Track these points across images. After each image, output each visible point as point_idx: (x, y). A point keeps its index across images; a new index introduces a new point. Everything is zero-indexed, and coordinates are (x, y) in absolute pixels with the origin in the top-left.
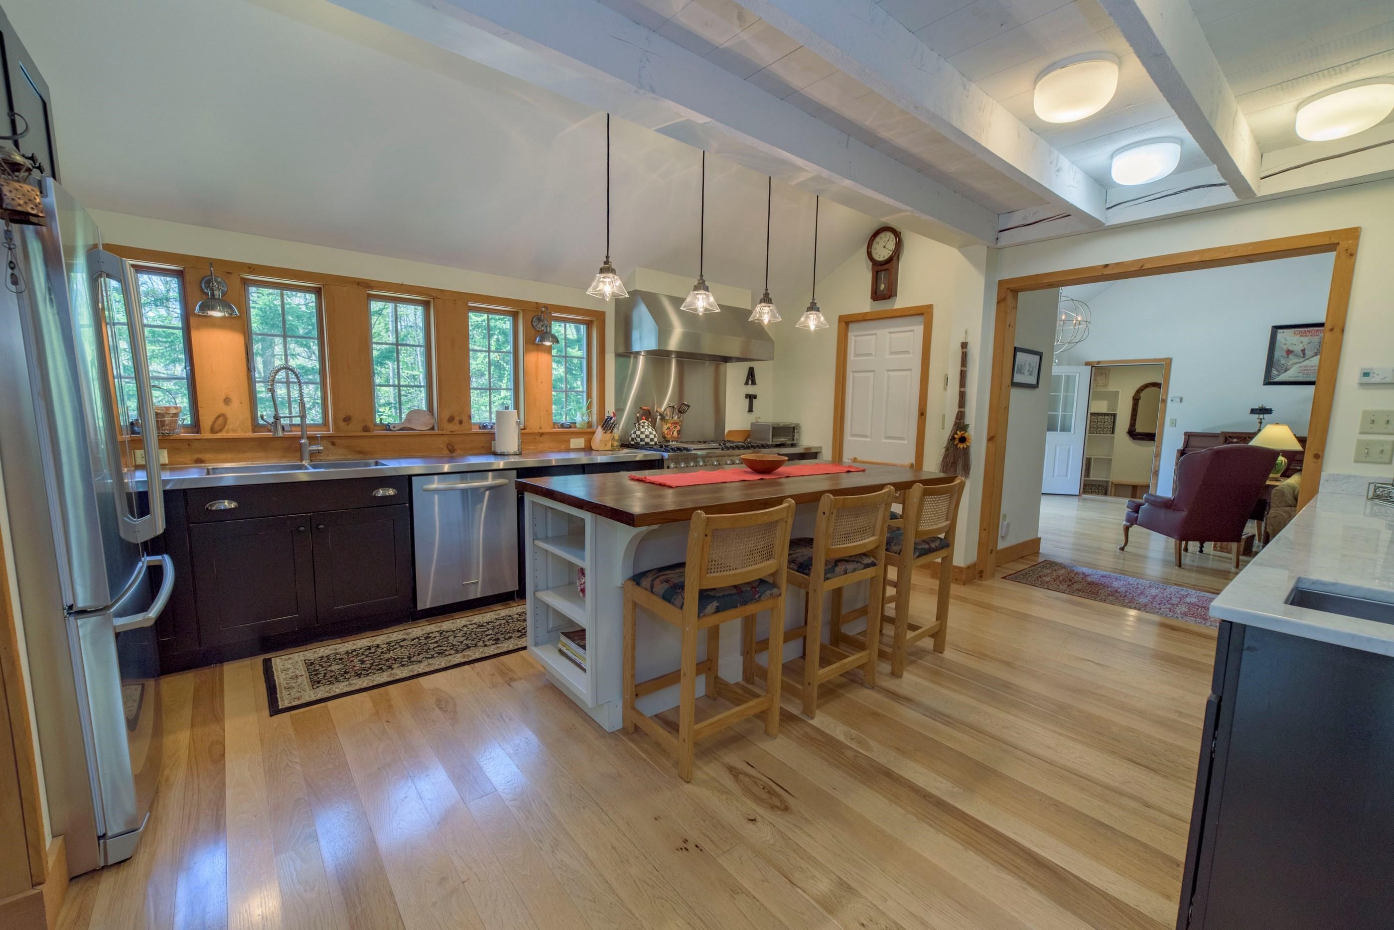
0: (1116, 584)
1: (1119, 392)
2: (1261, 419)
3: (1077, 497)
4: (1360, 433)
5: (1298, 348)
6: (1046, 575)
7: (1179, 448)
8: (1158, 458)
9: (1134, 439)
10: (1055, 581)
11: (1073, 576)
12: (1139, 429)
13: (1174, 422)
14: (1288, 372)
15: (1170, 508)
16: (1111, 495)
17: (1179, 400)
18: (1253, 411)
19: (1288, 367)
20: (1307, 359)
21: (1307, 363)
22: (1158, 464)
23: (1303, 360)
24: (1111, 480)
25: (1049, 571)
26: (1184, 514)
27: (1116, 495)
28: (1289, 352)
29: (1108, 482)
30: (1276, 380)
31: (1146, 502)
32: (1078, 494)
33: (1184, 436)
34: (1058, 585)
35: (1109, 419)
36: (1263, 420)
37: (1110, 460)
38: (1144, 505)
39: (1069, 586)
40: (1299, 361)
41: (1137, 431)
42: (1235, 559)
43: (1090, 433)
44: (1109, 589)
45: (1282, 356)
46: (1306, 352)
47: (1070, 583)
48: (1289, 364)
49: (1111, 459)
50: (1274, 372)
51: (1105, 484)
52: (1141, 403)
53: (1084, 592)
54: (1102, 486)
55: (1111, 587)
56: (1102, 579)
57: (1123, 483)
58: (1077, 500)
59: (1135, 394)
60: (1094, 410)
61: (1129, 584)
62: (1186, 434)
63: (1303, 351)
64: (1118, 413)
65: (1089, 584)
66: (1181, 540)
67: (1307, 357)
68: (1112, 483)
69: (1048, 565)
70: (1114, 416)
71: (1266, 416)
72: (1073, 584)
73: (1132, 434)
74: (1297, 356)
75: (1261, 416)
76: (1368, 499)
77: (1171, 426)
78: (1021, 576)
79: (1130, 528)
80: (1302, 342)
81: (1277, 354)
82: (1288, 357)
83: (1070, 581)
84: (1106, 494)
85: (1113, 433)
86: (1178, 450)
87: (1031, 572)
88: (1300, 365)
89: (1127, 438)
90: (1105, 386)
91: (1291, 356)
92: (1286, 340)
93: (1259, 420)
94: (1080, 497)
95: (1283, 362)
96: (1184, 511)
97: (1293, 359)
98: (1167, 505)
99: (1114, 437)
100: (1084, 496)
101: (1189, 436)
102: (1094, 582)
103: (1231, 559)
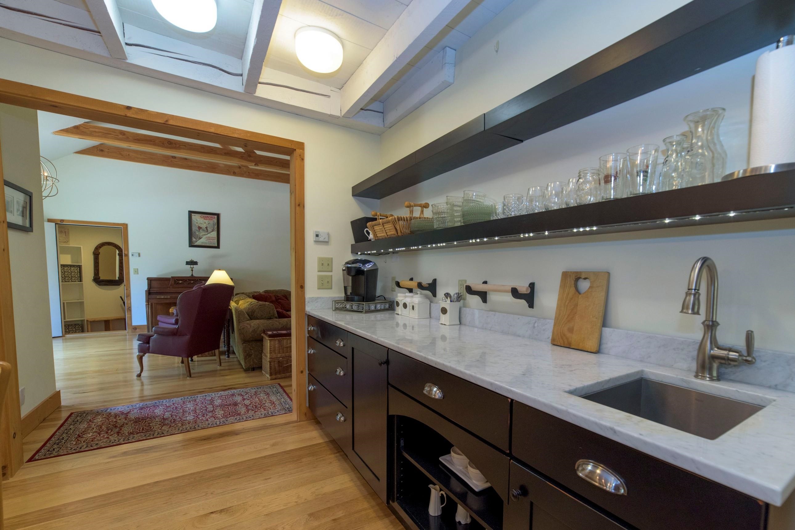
0: (158, 411)
1: (81, 247)
2: (192, 268)
3: (61, 338)
4: (318, 271)
5: (204, 226)
6: (85, 432)
7: (146, 289)
8: (129, 297)
9: (99, 285)
10: (100, 434)
11: (115, 420)
12: (102, 277)
13: (137, 271)
14: (201, 240)
15: (176, 335)
16: (88, 331)
17: (138, 255)
18: (188, 263)
19: (201, 237)
20: (209, 233)
21: (209, 235)
22: (129, 302)
23: (207, 233)
24: (86, 319)
25: (85, 425)
26: (187, 338)
27: (92, 331)
28: (200, 228)
29: (83, 321)
30: (195, 244)
31: (155, 334)
32: (61, 335)
33: (147, 281)
34: (108, 438)
35: (76, 270)
36: (193, 269)
37: (82, 304)
38: (153, 336)
39: (118, 433)
40: (205, 234)
41: (101, 278)
42: (218, 360)
43: (62, 282)
44: (157, 419)
45: (197, 230)
46: (208, 229)
47: (117, 430)
48: (201, 235)
49: (83, 302)
50: (194, 239)
51: (80, 323)
52: (101, 257)
53: (138, 433)
54: (78, 324)
55: (157, 416)
56: (142, 411)
57: (97, 320)
58: (61, 341)
59: (95, 250)
60: (63, 262)
61: (167, 407)
62: (148, 279)
63: (206, 228)
64: (82, 264)
65: (136, 422)
66: (188, 358)
67: (209, 232)
68: (87, 321)
69: (78, 418)
70: (80, 267)
71: (195, 266)
72: (121, 429)
73: (97, 280)
74: (203, 230)
75: (192, 266)
76: (333, 310)
77: (134, 274)
78: (55, 446)
79: (143, 357)
80: (205, 223)
81: (194, 228)
82: (199, 231)
83: (116, 427)
84: (83, 331)
85: (81, 281)
86: (146, 291)
87: (64, 435)
88: (206, 236)
89: (93, 285)
90: (67, 242)
91: (201, 231)
92: (197, 220)
93: (191, 269)
94: (64, 338)
95: (197, 233)
96: (187, 335)
97: (202, 233)
98: (174, 333)
99: (83, 283)
100: (68, 336)
101: (150, 281)
102: (139, 418)
103: (215, 360)
